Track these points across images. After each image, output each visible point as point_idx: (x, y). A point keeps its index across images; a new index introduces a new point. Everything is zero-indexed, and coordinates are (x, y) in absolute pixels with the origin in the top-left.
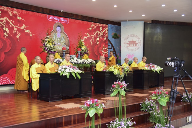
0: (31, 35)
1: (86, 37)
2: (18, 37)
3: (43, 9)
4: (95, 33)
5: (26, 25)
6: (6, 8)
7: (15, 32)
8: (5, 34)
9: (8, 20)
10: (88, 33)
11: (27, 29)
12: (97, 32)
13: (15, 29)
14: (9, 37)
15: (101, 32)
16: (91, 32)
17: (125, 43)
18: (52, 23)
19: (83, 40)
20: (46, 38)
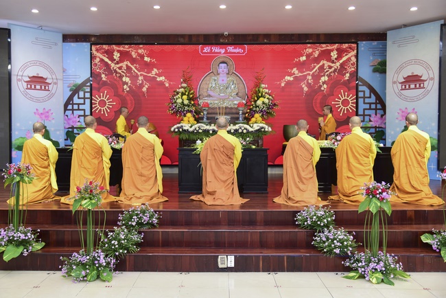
0: (167, 85)
1: (288, 78)
2: (144, 89)
3: (190, 36)
4: (315, 67)
5: (158, 70)
6: (127, 46)
7: (141, 82)
8: (125, 87)
9: (129, 65)
10: (295, 69)
11: (159, 75)
12: (321, 64)
13: (140, 78)
14: (131, 91)
15: (333, 62)
16: (301, 66)
17: (394, 83)
18: (209, 59)
19: (283, 85)
20: (180, 88)
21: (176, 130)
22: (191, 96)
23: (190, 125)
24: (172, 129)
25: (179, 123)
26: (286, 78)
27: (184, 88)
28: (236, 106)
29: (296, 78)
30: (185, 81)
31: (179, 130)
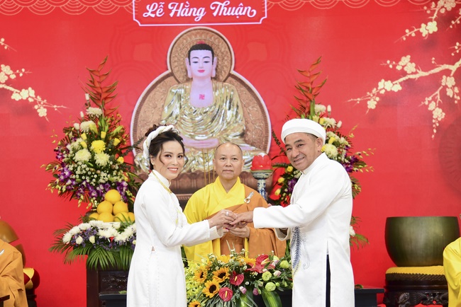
0: (42, 112)
1: (386, 86)
5: (13, 69)
10: (405, 60)
11: (19, 84)
16: (424, 50)
18: (160, 36)
19: (372, 104)
20: (81, 121)
21: (79, 240)
22: (117, 141)
23: (118, 225)
24: (67, 238)
25: (87, 221)
26: (382, 84)
27: (95, 119)
28: (246, 169)
29: (409, 84)
30: (96, 101)
31: (87, 241)
